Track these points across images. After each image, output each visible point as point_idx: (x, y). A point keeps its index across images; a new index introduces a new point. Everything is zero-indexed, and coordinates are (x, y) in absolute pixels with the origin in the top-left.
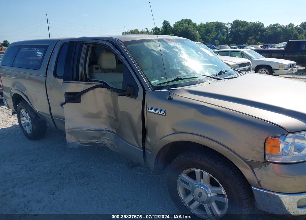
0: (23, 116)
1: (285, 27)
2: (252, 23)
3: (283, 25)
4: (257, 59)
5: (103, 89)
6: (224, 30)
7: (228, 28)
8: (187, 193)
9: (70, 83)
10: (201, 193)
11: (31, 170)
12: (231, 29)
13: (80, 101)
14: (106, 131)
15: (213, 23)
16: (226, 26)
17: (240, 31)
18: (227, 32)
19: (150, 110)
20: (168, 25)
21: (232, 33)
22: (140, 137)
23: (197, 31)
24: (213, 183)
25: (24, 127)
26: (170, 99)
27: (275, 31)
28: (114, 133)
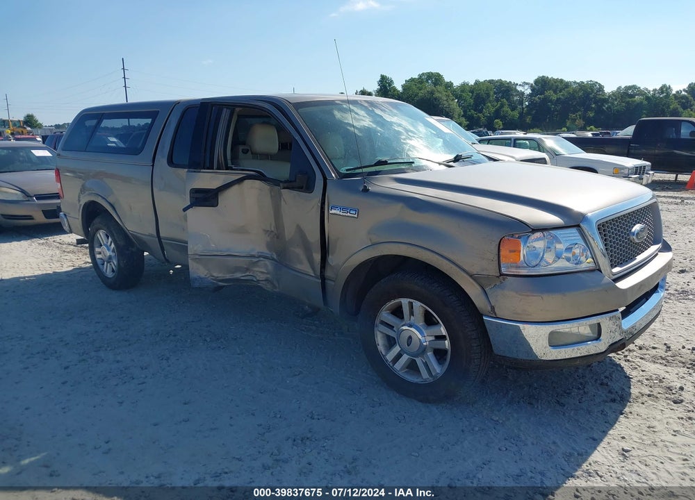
0: (101, 245)
1: (651, 93)
2: (578, 83)
3: (647, 89)
4: (568, 156)
5: (257, 183)
6: (515, 98)
7: (523, 93)
8: (391, 342)
9: (200, 172)
10: (410, 338)
11: (122, 330)
12: (530, 95)
13: (215, 204)
14: (259, 257)
15: (491, 82)
16: (519, 88)
17: (551, 101)
18: (521, 103)
19: (333, 211)
20: (390, 85)
21: (533, 105)
22: (317, 257)
23: (453, 100)
24: (429, 321)
25: (101, 266)
26: (366, 190)
27: (629, 101)
28: (273, 259)
